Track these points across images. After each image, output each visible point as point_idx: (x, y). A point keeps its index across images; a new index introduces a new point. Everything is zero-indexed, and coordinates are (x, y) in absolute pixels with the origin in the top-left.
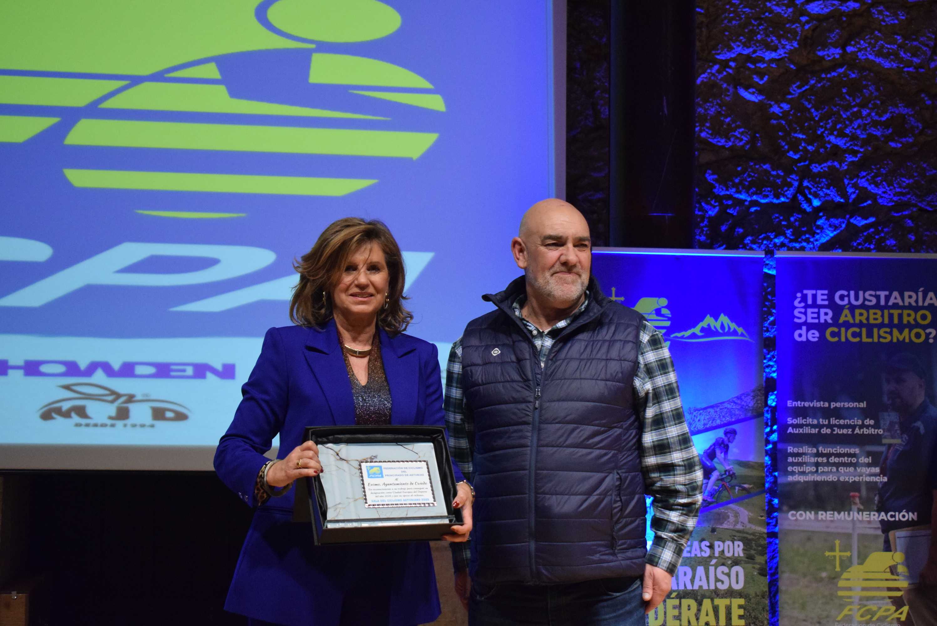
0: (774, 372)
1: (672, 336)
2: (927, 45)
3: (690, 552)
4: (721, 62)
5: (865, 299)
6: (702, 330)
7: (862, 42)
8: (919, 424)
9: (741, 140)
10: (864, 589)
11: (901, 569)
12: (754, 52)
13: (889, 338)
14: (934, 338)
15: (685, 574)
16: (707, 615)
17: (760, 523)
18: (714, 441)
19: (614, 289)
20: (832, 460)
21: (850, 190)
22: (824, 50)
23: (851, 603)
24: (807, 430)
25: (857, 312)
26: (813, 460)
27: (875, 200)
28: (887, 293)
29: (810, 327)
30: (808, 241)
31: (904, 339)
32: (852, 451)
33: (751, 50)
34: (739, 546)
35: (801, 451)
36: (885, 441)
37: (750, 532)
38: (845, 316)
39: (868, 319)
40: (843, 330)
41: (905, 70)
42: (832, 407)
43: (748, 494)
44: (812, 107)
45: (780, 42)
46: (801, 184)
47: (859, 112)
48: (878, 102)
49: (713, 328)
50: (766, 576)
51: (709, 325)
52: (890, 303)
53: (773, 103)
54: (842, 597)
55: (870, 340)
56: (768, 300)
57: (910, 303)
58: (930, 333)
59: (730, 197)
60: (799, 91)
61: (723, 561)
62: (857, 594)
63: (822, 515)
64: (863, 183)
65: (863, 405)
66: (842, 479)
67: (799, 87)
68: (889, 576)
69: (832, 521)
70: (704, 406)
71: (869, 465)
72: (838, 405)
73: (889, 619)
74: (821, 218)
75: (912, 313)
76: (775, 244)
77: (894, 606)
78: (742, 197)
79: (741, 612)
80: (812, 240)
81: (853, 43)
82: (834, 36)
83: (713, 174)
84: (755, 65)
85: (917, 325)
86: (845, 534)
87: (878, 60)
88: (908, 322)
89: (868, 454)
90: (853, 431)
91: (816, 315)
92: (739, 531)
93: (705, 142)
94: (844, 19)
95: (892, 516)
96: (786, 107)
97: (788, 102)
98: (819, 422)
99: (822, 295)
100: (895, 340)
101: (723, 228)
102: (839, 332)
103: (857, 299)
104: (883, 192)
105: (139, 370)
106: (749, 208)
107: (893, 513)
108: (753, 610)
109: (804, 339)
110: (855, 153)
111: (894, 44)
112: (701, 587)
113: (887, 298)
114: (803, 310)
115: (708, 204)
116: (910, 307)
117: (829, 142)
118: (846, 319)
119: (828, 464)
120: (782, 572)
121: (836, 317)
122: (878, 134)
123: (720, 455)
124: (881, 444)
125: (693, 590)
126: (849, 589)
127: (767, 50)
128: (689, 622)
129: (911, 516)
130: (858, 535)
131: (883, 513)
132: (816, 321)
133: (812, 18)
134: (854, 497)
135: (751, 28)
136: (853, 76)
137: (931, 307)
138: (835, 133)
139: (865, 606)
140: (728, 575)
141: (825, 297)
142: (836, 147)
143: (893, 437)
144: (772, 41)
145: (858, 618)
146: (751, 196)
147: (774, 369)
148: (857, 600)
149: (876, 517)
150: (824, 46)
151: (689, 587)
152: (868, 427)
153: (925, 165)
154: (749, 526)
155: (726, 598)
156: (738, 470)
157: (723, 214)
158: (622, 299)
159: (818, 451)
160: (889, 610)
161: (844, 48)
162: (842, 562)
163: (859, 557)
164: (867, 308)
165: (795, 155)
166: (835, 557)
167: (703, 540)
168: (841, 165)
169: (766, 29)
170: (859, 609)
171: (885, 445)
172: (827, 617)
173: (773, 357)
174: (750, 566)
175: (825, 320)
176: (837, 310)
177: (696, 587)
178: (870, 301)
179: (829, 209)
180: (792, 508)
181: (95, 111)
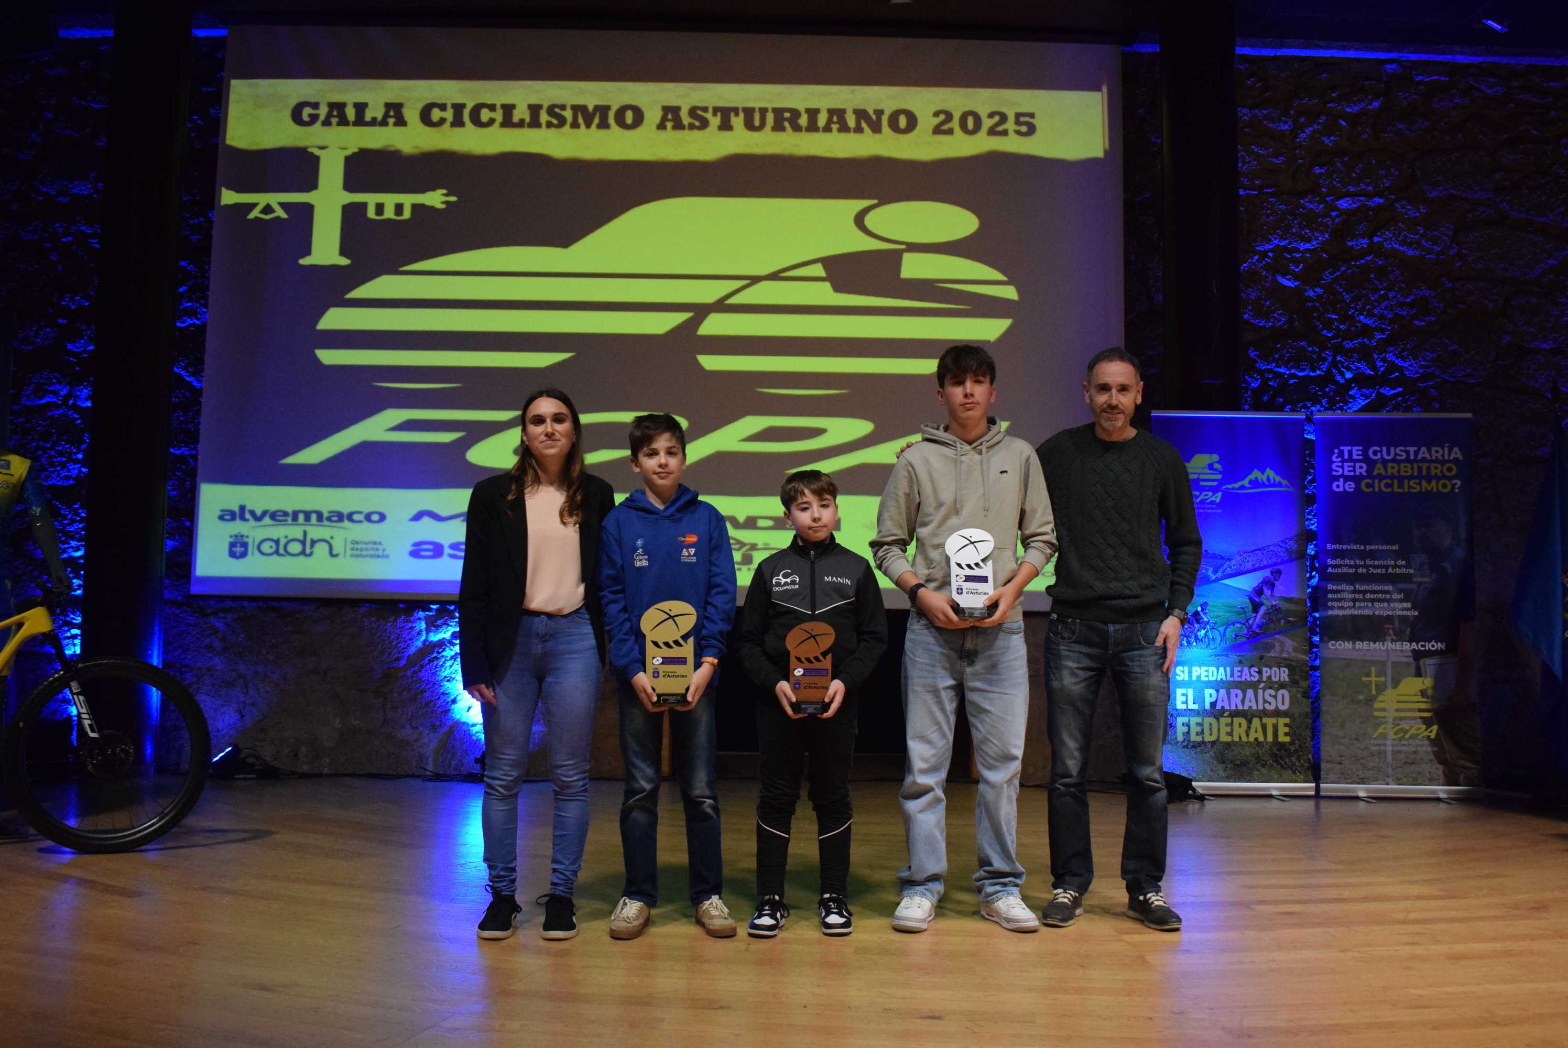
0: (1313, 524)
1: (1224, 487)
2: (1446, 235)
3: (1241, 677)
4: (1260, 253)
5: (1396, 454)
6: (1251, 482)
7: (1387, 233)
8: (1447, 565)
9: (1281, 320)
10: (1397, 710)
11: (1430, 692)
12: (1290, 243)
13: (1418, 488)
14: (1458, 488)
15: (1236, 696)
16: (1256, 732)
17: (1304, 652)
18: (1261, 580)
20: (1368, 596)
21: (1379, 364)
22: (1352, 240)
23: (1385, 723)
24: (1345, 570)
25: (1390, 465)
26: (1350, 596)
27: (1402, 373)
28: (1416, 448)
29: (1347, 479)
30: (1341, 409)
31: (1432, 489)
32: (1386, 588)
33: (1287, 241)
34: (1284, 672)
35: (1340, 588)
36: (1415, 579)
37: (1295, 659)
38: (1379, 469)
39: (1399, 471)
40: (1377, 481)
41: (1427, 257)
42: (1367, 549)
43: (1292, 626)
44: (1343, 291)
45: (1313, 234)
47: (1386, 294)
48: (1403, 285)
49: (1260, 481)
50: (1308, 698)
51: (1256, 478)
52: (1419, 457)
53: (1308, 288)
54: (1376, 718)
55: (1401, 490)
56: (1307, 461)
57: (1436, 457)
58: (1456, 484)
59: (1271, 371)
60: (1332, 277)
61: (1270, 685)
62: (1391, 715)
63: (1359, 645)
64: (1390, 357)
65: (1395, 548)
66: (1377, 613)
67: (1331, 274)
68: (1420, 699)
69: (1369, 650)
70: (1253, 548)
71: (1401, 601)
72: (1373, 547)
73: (1420, 737)
74: (1353, 388)
75: (1439, 466)
76: (1312, 412)
77: (1424, 724)
78: (1281, 370)
79: (1287, 730)
80: (1345, 408)
81: (1379, 234)
82: (1362, 228)
83: (1255, 351)
84: (1291, 255)
85: (1444, 477)
86: (1380, 662)
87: (1401, 249)
88: (1436, 474)
89: (1400, 591)
90: (1386, 571)
91: (1352, 469)
92: (1284, 659)
93: (1247, 322)
94: (1371, 213)
95: (1422, 646)
96: (1320, 291)
97: (1321, 288)
98: (1355, 563)
99: (1357, 450)
100: (1424, 490)
101: (1266, 398)
102: (1374, 483)
103: (1389, 453)
104: (1410, 365)
105: (761, 523)
106: (1288, 380)
107: (1423, 643)
108: (1298, 728)
109: (1341, 489)
110: (1383, 331)
111: (1416, 234)
112: (1250, 707)
113: (1416, 453)
114: (1340, 464)
115: (1251, 377)
116: (1437, 461)
117: (1360, 322)
118: (1379, 472)
119: (1364, 600)
120: (1325, 695)
121: (1369, 471)
122: (1404, 313)
123: (1267, 592)
124: (1412, 582)
125: (1243, 710)
126: (1384, 710)
127: (1302, 241)
128: (1240, 738)
129: (1440, 646)
130: (1392, 662)
131: (1414, 644)
132: (1352, 474)
133: (1342, 213)
134: (1388, 628)
135: (1287, 222)
136: (1380, 263)
137: (1455, 461)
138: (1365, 313)
139: (1399, 725)
140: (1275, 697)
141: (1360, 453)
142: (1368, 325)
143: (1423, 576)
144: (1306, 232)
145: (1391, 735)
146: (1290, 370)
147: (1312, 522)
148: (1391, 720)
149: (1407, 646)
150: (1353, 237)
151: (1240, 707)
152: (1400, 567)
153: (1447, 341)
154: (1293, 654)
155: (1273, 717)
156: (1284, 606)
157: (1265, 385)
159: (1355, 587)
160: (1419, 729)
161: (1371, 238)
162: (1377, 685)
163: (1392, 683)
164: (1399, 462)
165: (1329, 333)
166: (1371, 682)
167: (1252, 666)
168: (1370, 342)
169: (1300, 223)
170: (1393, 728)
171: (1415, 583)
172: (1364, 734)
173: (1312, 511)
174: (1295, 689)
175: (1361, 473)
176: (1371, 464)
177: (1246, 708)
178: (1401, 456)
179: (1361, 381)
180: (1332, 639)
181: (721, 306)
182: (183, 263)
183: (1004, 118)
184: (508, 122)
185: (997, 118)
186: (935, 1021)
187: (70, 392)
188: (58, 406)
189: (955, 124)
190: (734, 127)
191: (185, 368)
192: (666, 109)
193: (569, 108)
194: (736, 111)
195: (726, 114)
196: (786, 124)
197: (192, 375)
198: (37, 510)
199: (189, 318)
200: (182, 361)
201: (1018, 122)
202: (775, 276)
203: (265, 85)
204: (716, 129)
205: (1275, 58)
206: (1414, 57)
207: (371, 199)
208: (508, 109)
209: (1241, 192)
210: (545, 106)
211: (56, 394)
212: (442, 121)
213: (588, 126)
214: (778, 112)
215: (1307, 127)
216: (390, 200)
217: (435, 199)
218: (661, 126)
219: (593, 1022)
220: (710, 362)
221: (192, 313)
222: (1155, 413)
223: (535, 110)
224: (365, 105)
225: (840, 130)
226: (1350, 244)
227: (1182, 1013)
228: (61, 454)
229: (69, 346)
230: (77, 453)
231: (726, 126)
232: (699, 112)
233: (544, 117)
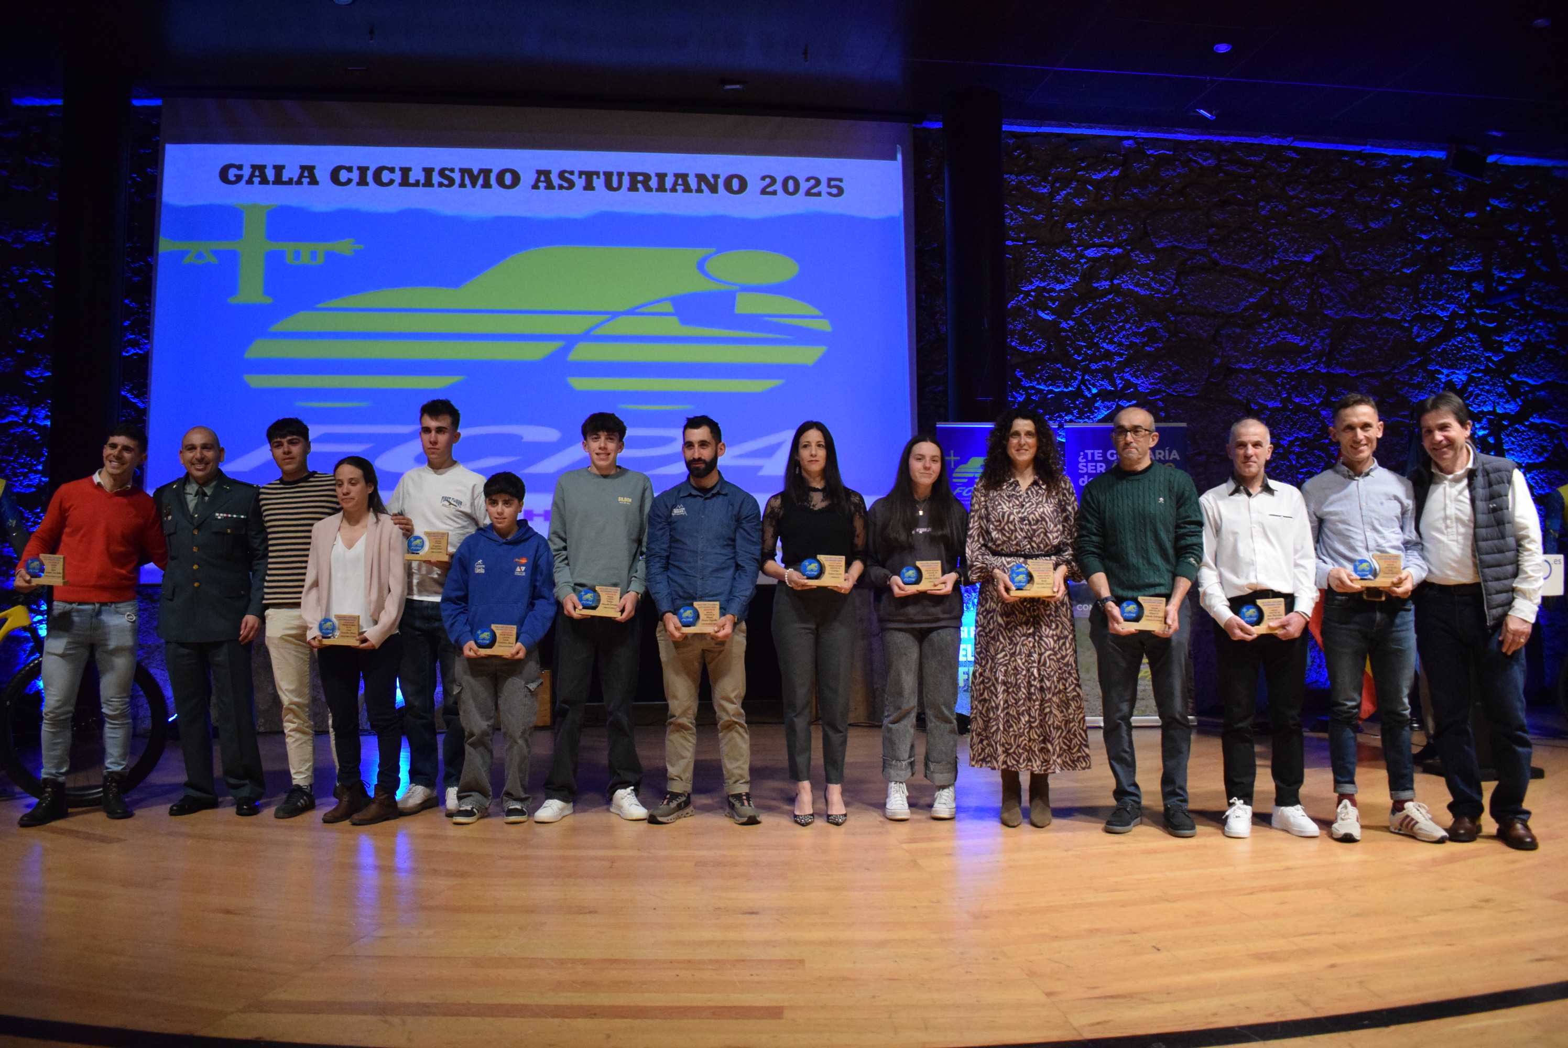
2: (1170, 278)
4: (1024, 292)
7: (1125, 276)
9: (1040, 347)
12: (1048, 285)
19: (952, 452)
21: (1119, 382)
27: (1136, 388)
30: (1088, 418)
33: (1046, 283)
41: (1156, 295)
44: (1090, 323)
45: (1066, 278)
46: (1083, 378)
47: (1123, 326)
48: (1137, 319)
53: (1062, 321)
59: (1033, 388)
60: (1081, 312)
64: (1127, 376)
67: (1080, 309)
74: (1098, 401)
76: (1066, 421)
78: (1041, 387)
80: (1092, 417)
81: (1118, 277)
82: (1105, 272)
83: (1021, 371)
84: (1049, 294)
87: (1136, 289)
91: (1094, 468)
93: (1014, 348)
94: (1112, 260)
96: (1071, 323)
97: (1073, 320)
99: (1098, 453)
104: (1142, 383)
106: (1047, 395)
110: (1121, 355)
111: (1147, 276)
114: (1085, 464)
115: (1017, 393)
116: (1160, 461)
117: (1103, 348)
122: (1138, 341)
127: (1057, 283)
133: (1089, 260)
135: (1046, 267)
136: (1119, 300)
137: (1174, 461)
138: (1107, 341)
141: (1101, 455)
144: (1061, 277)
146: (1048, 387)
150: (1098, 280)
153: (1170, 363)
157: (1028, 399)
158: (958, 458)
161: (1112, 281)
165: (1079, 357)
168: (1111, 364)
169: (1056, 269)
179: (1104, 395)
180: (1079, 602)
181: (587, 337)
182: (127, 301)
183: (818, 182)
184: (405, 182)
185: (812, 182)
186: (754, 916)
187: (29, 413)
188: (17, 424)
189: (778, 186)
190: (596, 188)
191: (130, 391)
192: (539, 173)
193: (457, 170)
194: (597, 174)
195: (589, 176)
196: (639, 185)
197: (136, 396)
198: (13, 523)
199: (133, 347)
200: (128, 385)
201: (829, 186)
202: (632, 312)
203: (196, 150)
204: (582, 189)
205: (1037, 134)
206: (1144, 135)
207: (288, 248)
208: (405, 171)
209: (1009, 243)
210: (437, 170)
211: (17, 414)
212: (349, 181)
213: (474, 185)
214: (633, 176)
215: (1062, 190)
216: (305, 248)
217: (346, 247)
218: (536, 186)
219: (491, 928)
220: (580, 384)
221: (135, 344)
222: (939, 425)
223: (428, 172)
224: (283, 167)
225: (684, 191)
226: (1095, 285)
227: (938, 902)
228: (23, 466)
229: (28, 373)
230: (36, 465)
231: (589, 186)
232: (566, 175)
233: (436, 178)
